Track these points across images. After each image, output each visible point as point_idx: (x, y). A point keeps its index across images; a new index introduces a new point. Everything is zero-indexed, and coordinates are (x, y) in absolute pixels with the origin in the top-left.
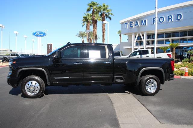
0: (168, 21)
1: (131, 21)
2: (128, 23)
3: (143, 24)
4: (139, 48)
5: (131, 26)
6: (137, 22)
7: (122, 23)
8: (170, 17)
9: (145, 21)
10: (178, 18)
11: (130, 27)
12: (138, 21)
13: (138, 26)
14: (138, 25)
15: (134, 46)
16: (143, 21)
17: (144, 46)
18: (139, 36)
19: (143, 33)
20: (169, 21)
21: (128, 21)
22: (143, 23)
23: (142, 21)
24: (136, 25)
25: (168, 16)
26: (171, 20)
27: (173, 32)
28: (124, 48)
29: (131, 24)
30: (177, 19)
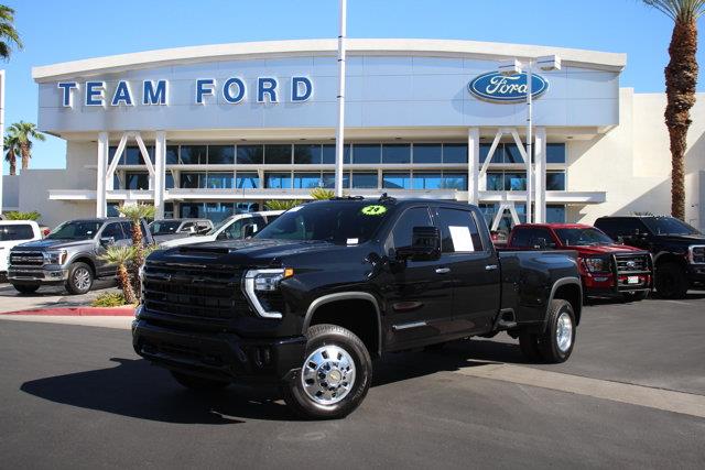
0: (261, 99)
1: (92, 78)
2: (78, 86)
3: (154, 100)
4: (131, 201)
5: (93, 98)
6: (123, 86)
7: (43, 82)
8: (267, 85)
9: (162, 86)
10: (299, 95)
11: (90, 102)
12: (128, 84)
13: (129, 102)
14: (127, 97)
15: (105, 189)
16: (155, 86)
17: (153, 193)
18: (132, 148)
19: (150, 138)
20: (265, 100)
21: (79, 76)
22: (154, 95)
23: (148, 85)
24: (118, 97)
25: (261, 81)
26: (273, 98)
27: (268, 141)
28: (52, 197)
29: (94, 89)
30: (295, 98)
